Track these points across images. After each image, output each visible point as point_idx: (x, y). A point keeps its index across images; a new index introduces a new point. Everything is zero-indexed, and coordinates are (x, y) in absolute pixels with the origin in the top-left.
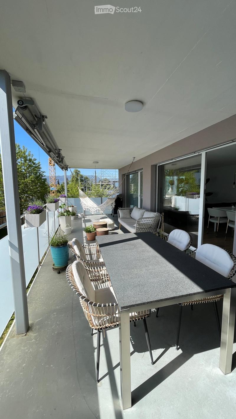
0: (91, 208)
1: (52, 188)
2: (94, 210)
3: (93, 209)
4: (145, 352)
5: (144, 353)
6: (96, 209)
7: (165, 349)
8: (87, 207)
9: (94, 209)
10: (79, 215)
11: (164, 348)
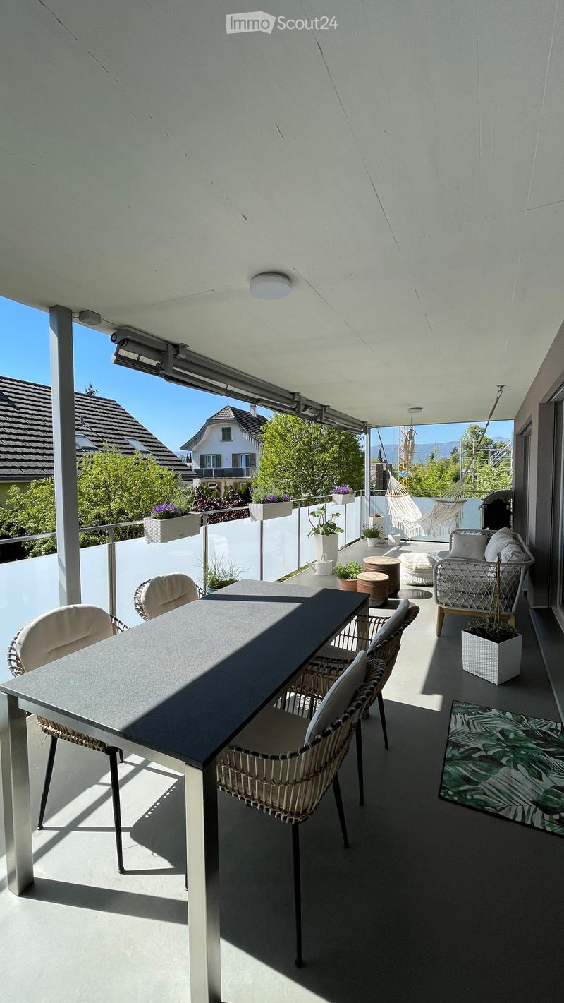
0: (407, 524)
1: (403, 472)
2: (412, 529)
3: (410, 526)
4: (139, 843)
5: (137, 843)
6: (415, 527)
7: (173, 867)
8: (399, 521)
9: (412, 525)
10: (390, 537)
11: (172, 865)
